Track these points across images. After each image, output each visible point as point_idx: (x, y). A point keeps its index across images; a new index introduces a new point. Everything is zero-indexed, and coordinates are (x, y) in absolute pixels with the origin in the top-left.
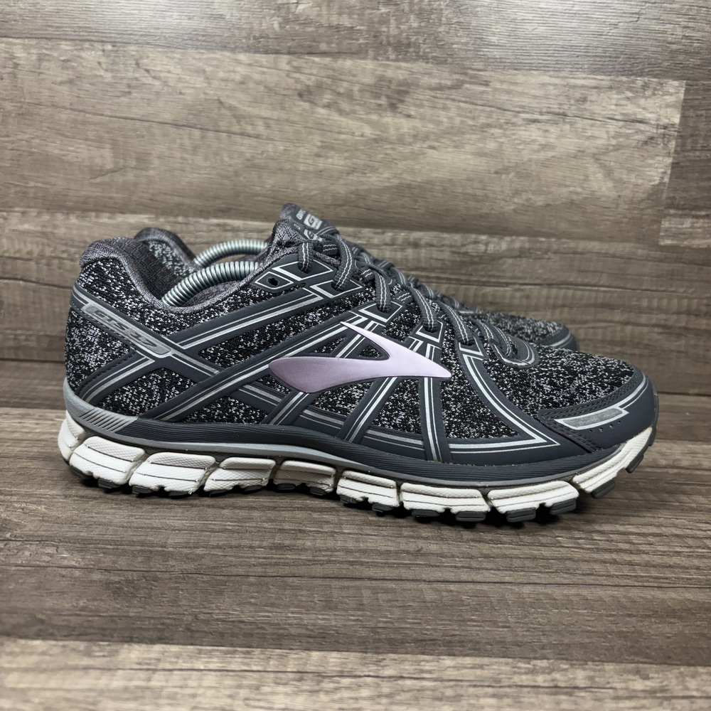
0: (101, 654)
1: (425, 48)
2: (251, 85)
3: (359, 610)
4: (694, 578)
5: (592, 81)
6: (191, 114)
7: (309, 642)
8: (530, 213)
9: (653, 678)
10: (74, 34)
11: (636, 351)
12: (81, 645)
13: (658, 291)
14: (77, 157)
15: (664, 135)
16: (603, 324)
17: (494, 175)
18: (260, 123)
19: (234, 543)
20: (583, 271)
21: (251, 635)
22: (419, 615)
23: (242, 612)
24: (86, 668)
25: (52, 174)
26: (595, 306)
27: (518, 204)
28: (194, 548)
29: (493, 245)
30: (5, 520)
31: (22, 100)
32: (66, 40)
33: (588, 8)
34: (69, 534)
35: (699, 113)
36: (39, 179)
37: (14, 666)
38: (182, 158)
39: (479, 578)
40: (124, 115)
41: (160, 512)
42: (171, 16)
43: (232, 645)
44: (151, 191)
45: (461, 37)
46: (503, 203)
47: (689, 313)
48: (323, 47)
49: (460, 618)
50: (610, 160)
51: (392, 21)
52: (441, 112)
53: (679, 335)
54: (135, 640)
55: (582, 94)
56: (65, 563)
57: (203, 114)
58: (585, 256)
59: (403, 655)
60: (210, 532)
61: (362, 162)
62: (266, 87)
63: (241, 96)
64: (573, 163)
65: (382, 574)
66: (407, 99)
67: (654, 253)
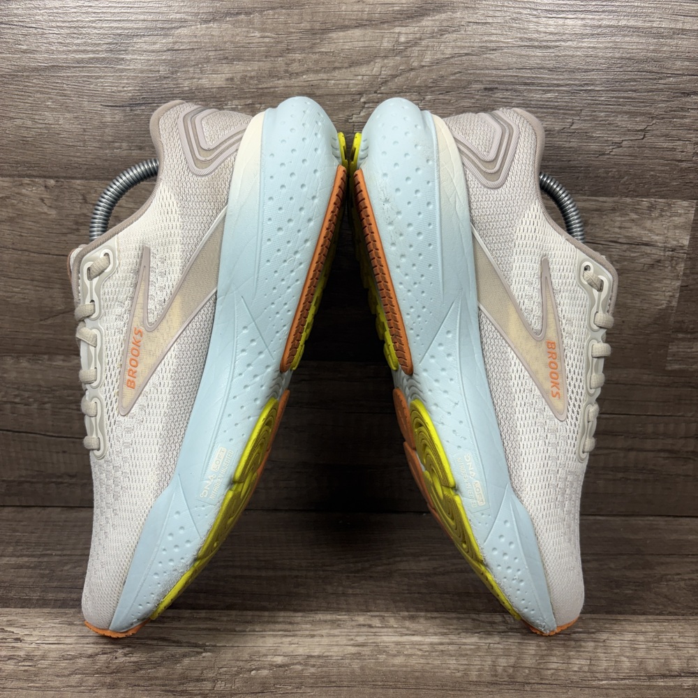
5: (593, 203)
11: (640, 477)
13: (665, 416)
14: (24, 299)
15: (672, 257)
16: (605, 451)
42: (120, 148)
47: (697, 437)
53: (687, 460)
67: (660, 377)
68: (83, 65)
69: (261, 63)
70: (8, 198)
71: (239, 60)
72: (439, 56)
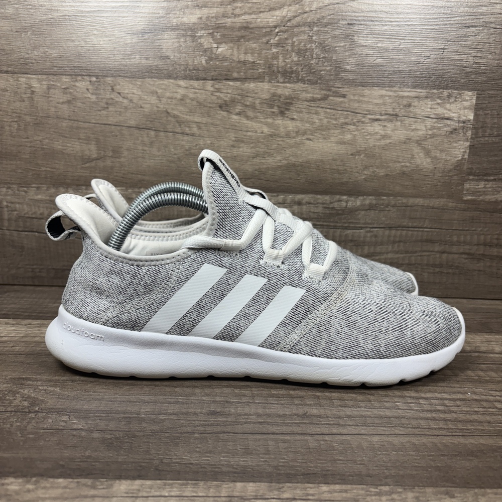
0: (102, 487)
1: (303, 74)
2: (188, 101)
3: (266, 454)
4: (486, 429)
5: (414, 93)
6: (149, 121)
7: (235, 477)
8: (375, 181)
9: (457, 497)
10: (70, 71)
11: (450, 271)
12: (89, 482)
13: (464, 230)
14: (73, 151)
15: (463, 127)
16: (427, 254)
17: (351, 156)
18: (195, 126)
19: (184, 411)
20: (412, 218)
21: (198, 472)
22: (306, 457)
23: (191, 458)
24: (93, 497)
25: (57, 162)
26: (421, 241)
27: (368, 174)
28: (158, 414)
29: (351, 202)
30: (34, 398)
31: (37, 114)
32: (66, 75)
33: (409, 46)
34: (77, 407)
35: (486, 112)
36: (48, 166)
37: (47, 496)
38: (143, 150)
39: (345, 431)
40: (104, 122)
41: (135, 390)
42: (135, 58)
43: (185, 479)
44: (122, 172)
45: (326, 66)
46: (357, 175)
47: (485, 244)
48: (235, 75)
49: (332, 459)
50: (428, 144)
51: (281, 57)
52: (314, 116)
53: (479, 260)
54: (123, 477)
55: (408, 101)
56: (75, 426)
57: (156, 121)
58: (414, 208)
59: (295, 484)
60: (168, 403)
61: (263, 150)
62: (197, 102)
63: (181, 108)
64: (404, 147)
65: (281, 431)
66: (291, 108)
67: (460, 205)
68: (115, 10)
69: (218, 9)
70: (68, 88)
71: (206, 7)
72: (321, 5)
